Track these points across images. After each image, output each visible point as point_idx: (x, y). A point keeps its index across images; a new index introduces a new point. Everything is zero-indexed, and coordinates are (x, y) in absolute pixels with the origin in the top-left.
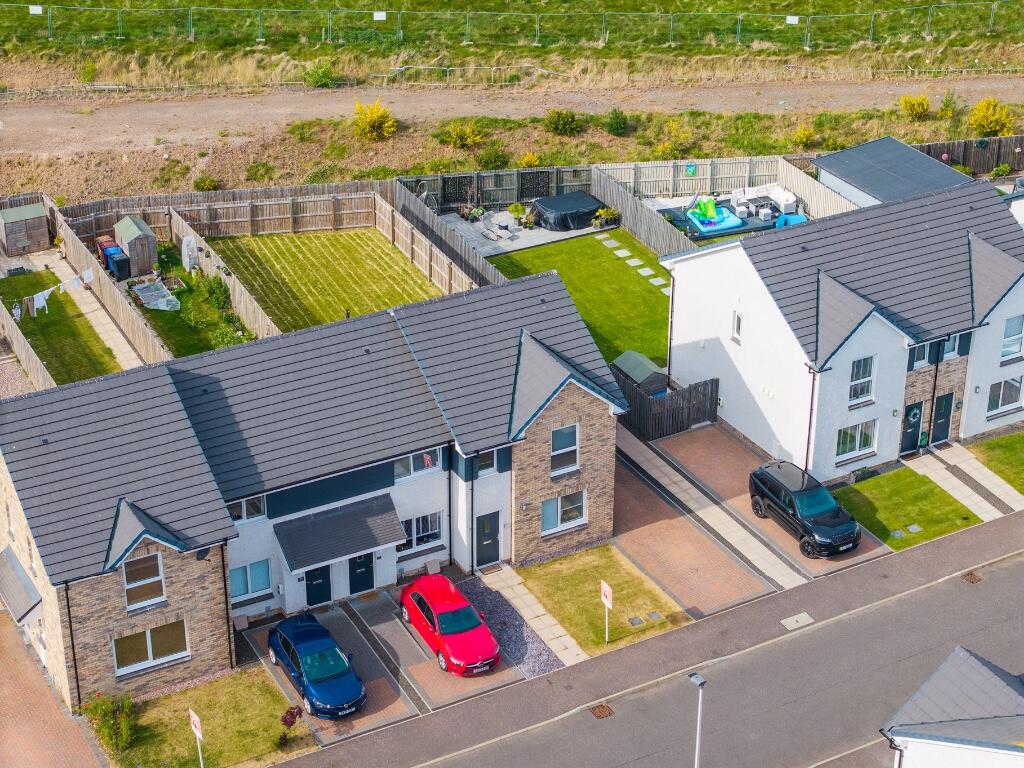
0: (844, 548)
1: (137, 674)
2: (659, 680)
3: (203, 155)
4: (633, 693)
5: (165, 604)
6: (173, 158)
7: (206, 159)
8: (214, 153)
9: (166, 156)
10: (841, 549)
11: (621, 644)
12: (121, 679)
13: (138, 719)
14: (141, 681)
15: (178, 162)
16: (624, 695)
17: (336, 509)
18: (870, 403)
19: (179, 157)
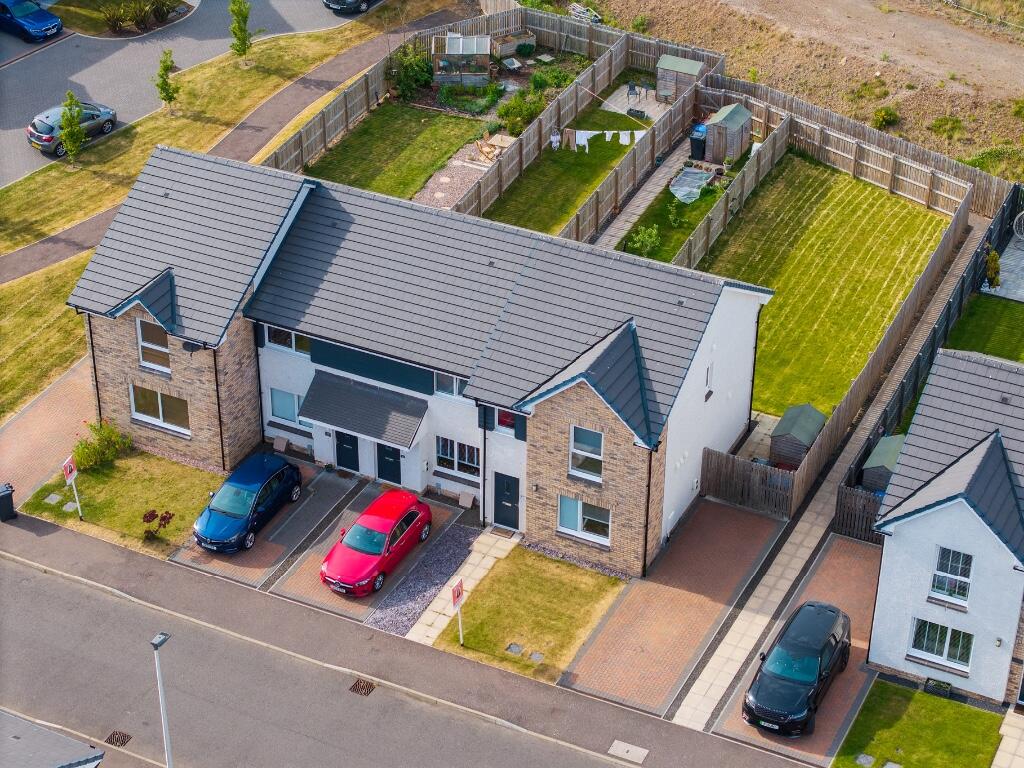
0: (766, 724)
1: (146, 425)
2: (439, 700)
3: (911, 87)
4: (407, 694)
5: (169, 377)
6: (883, 79)
7: (911, 92)
8: (923, 89)
9: (878, 74)
10: (763, 723)
11: (470, 655)
12: (134, 421)
13: (118, 458)
14: (152, 434)
15: (884, 84)
16: (398, 690)
17: (375, 388)
18: (962, 610)
19: (888, 81)
